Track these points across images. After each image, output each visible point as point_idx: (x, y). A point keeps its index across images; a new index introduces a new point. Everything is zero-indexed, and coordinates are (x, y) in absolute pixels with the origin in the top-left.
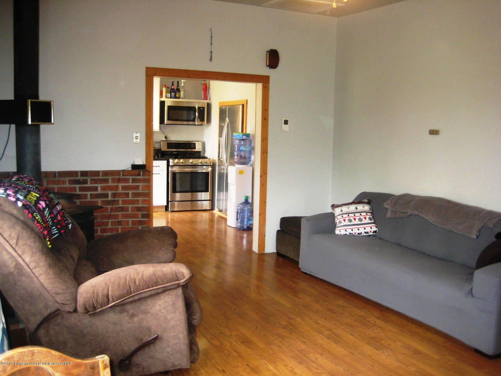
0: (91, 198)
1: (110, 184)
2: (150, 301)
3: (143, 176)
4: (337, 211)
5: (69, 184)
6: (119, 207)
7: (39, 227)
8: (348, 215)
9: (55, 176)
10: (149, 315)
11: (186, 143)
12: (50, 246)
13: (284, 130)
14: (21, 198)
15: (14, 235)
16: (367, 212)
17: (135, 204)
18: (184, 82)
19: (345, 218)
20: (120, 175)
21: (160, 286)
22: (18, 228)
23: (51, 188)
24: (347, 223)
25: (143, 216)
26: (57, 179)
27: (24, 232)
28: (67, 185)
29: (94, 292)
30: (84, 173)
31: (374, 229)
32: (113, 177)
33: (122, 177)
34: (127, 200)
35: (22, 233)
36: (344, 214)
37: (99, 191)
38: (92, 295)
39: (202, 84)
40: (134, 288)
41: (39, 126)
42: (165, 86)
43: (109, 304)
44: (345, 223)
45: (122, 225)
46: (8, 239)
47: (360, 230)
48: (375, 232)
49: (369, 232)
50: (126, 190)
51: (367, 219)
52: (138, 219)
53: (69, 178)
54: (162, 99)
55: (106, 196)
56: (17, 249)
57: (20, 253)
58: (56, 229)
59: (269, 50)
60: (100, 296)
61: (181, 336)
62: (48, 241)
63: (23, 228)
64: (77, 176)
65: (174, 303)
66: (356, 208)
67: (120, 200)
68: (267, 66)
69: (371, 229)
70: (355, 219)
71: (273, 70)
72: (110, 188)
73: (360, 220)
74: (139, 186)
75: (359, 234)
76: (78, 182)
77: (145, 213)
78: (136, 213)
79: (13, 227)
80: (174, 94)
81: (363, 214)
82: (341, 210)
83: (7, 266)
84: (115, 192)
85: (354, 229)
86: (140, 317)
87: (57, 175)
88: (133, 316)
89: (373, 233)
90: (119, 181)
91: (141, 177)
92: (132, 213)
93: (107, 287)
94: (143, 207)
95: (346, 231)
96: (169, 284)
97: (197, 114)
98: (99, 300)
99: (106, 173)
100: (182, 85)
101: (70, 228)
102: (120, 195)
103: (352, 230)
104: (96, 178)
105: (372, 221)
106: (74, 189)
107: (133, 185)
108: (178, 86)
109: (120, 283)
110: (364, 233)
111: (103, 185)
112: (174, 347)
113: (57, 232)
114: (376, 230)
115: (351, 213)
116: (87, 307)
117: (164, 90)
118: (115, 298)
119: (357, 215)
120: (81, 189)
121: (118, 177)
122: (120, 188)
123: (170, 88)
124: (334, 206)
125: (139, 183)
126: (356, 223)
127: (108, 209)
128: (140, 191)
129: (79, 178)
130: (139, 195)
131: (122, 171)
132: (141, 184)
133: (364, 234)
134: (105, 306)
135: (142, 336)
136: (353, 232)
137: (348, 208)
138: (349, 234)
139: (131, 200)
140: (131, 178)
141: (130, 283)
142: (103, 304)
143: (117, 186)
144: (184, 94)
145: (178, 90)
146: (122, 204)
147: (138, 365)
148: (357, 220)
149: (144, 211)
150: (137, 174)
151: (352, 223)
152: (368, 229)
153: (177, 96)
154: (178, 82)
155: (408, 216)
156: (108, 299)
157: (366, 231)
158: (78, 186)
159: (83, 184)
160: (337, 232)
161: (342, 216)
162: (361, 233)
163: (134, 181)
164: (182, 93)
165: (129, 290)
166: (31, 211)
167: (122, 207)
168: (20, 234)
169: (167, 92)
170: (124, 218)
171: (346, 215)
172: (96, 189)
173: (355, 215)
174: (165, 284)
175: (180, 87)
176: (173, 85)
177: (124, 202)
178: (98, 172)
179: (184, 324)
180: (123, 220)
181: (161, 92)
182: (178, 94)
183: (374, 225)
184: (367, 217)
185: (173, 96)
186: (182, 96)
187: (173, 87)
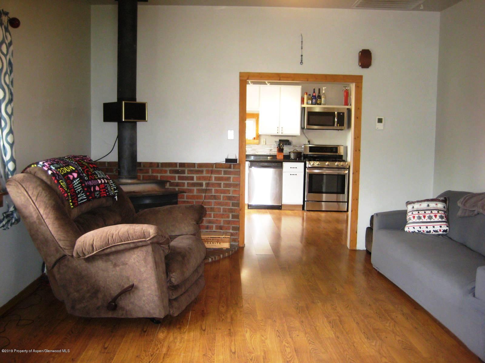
0: (188, 186)
1: (205, 174)
2: (127, 254)
3: (233, 168)
4: (410, 207)
5: (170, 173)
6: (212, 196)
7: (61, 190)
8: (419, 213)
9: (158, 166)
10: (127, 266)
11: (326, 147)
12: (72, 207)
13: (378, 128)
14: (53, 168)
15: (35, 193)
16: (438, 210)
17: (226, 193)
18: (325, 89)
19: (414, 215)
20: (213, 167)
21: (130, 241)
22: (40, 189)
23: (155, 176)
24: (416, 220)
25: (233, 205)
26: (160, 168)
27: (43, 192)
28: (168, 174)
29: (84, 242)
30: (182, 165)
31: (445, 228)
32: (207, 169)
33: (214, 169)
34: (219, 189)
35: (42, 193)
36: (415, 211)
37: (195, 181)
38: (82, 244)
39: (344, 91)
40: (111, 241)
41: (135, 123)
42: (307, 94)
43: (94, 252)
44: (414, 220)
45: (214, 211)
46: (31, 196)
47: (428, 228)
48: (445, 232)
49: (438, 231)
50: (219, 181)
51: (438, 217)
52: (230, 208)
53: (170, 169)
54: (303, 106)
55: (201, 185)
56: (36, 204)
57: (37, 206)
58: (85, 196)
59: (361, 50)
60: (87, 245)
61: (153, 288)
62: (71, 202)
63: (43, 189)
64: (176, 167)
65: (145, 258)
66: (428, 206)
67: (213, 189)
68: (360, 66)
69: (441, 228)
70: (424, 217)
71: (365, 70)
72: (204, 178)
73: (430, 217)
74: (230, 177)
75: (427, 232)
76: (177, 172)
77: (236, 202)
78: (227, 201)
79: (36, 188)
80: (314, 101)
81: (434, 212)
82: (412, 207)
83: (32, 216)
84: (208, 182)
85: (422, 227)
86: (121, 267)
87: (160, 165)
88: (115, 265)
89: (442, 232)
90: (212, 172)
91: (232, 170)
92: (223, 201)
93: (93, 238)
94: (234, 197)
95: (414, 228)
96: (136, 241)
97: (336, 120)
98: (86, 248)
99: (201, 165)
100: (324, 92)
101: (117, 200)
102: (213, 185)
103: (420, 228)
104: (192, 169)
105: (444, 220)
106: (174, 178)
107: (225, 177)
108: (319, 92)
109: (102, 236)
110: (433, 231)
111: (198, 175)
112: (148, 297)
113: (86, 197)
114: (447, 230)
115: (422, 211)
116: (79, 253)
117: (305, 97)
118: (98, 247)
119: (427, 212)
120: (180, 178)
121: (211, 169)
122: (213, 178)
123: (312, 96)
124: (408, 203)
125: (230, 175)
126: (425, 220)
127: (202, 197)
128: (231, 182)
129: (178, 168)
130: (229, 185)
131: (215, 164)
132: (232, 176)
133: (432, 233)
134: (91, 253)
135: (123, 283)
136: (421, 230)
137: (420, 205)
138: (417, 232)
139: (223, 190)
140: (223, 170)
141: (109, 237)
142: (89, 252)
143: (211, 177)
144: (325, 101)
145: (320, 97)
146: (215, 193)
147: (123, 309)
148: (426, 218)
149: (234, 200)
150: (228, 167)
151: (421, 220)
152: (437, 228)
153: (318, 102)
154: (319, 90)
155: (476, 215)
156: (93, 248)
157: (435, 229)
158: (177, 175)
159: (181, 174)
160: (406, 229)
161: (412, 213)
162: (430, 232)
163: (225, 173)
164: (323, 99)
165: (107, 242)
166: (58, 179)
167: (215, 196)
168: (40, 193)
169: (308, 99)
170: (216, 206)
171: (417, 212)
172: (192, 178)
173: (425, 212)
174: (134, 240)
175: (321, 94)
176: (314, 92)
177: (217, 191)
178: (194, 164)
179: (154, 278)
180: (216, 207)
181: (303, 99)
182: (319, 101)
183: (444, 223)
184: (438, 215)
185: (314, 102)
186: (323, 102)
187: (314, 94)
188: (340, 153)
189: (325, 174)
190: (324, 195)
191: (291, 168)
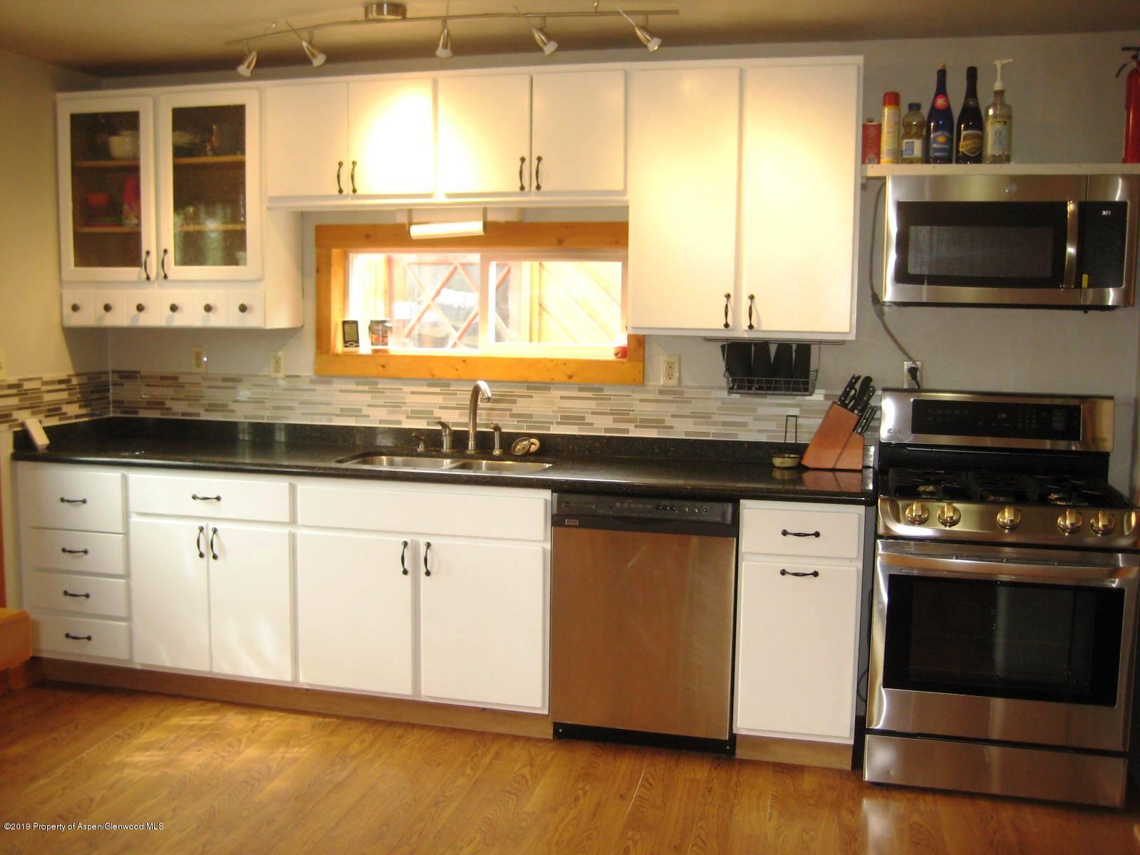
11: (1025, 406)
18: (1003, 66)
42: (894, 102)
54: (873, 170)
80: (941, 139)
97: (1071, 250)
100: (999, 86)
108: (972, 91)
117: (888, 120)
123: (925, 111)
144: (1007, 139)
145: (973, 117)
153: (964, 146)
154: (972, 74)
164: (991, 130)
169: (905, 130)
175: (983, 100)
176: (941, 90)
181: (871, 134)
182: (966, 138)
185: (937, 150)
186: (991, 148)
187: (940, 102)
188: (1095, 440)
189: (1004, 583)
190: (998, 705)
191: (785, 533)
